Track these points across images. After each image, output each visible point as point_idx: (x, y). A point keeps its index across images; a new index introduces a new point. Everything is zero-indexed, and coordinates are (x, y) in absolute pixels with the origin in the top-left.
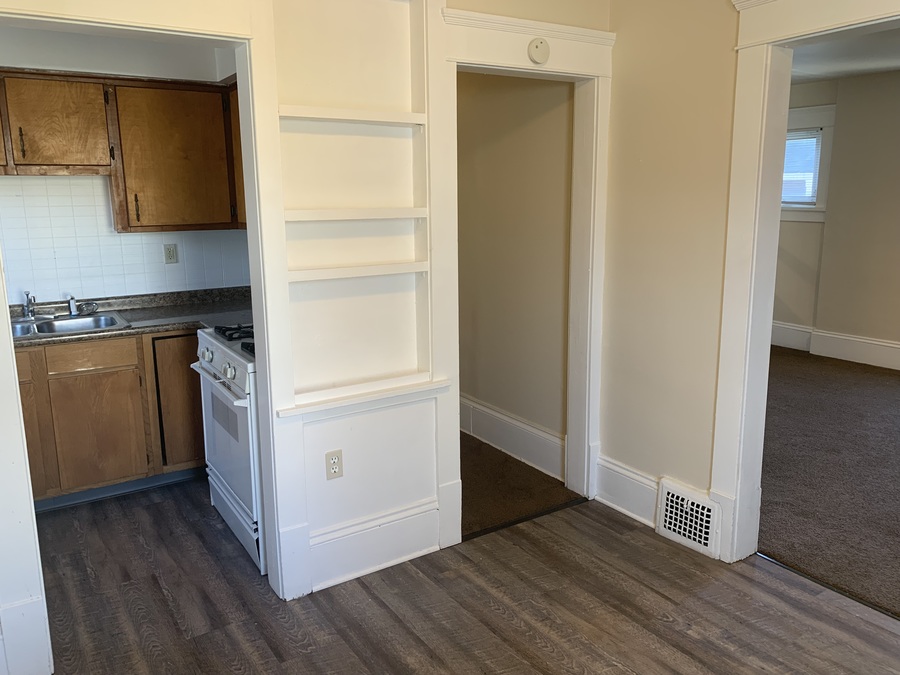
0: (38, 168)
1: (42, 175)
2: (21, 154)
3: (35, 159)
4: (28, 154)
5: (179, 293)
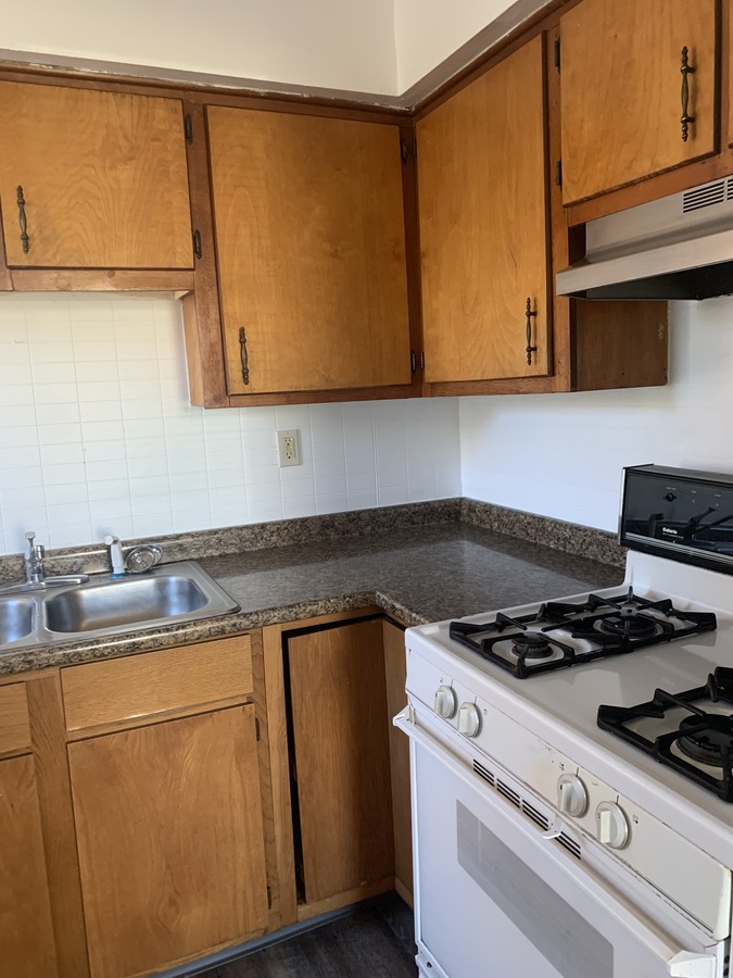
0: (54, 274)
1: (62, 290)
2: (20, 244)
3: (49, 255)
4: (35, 244)
5: (304, 520)
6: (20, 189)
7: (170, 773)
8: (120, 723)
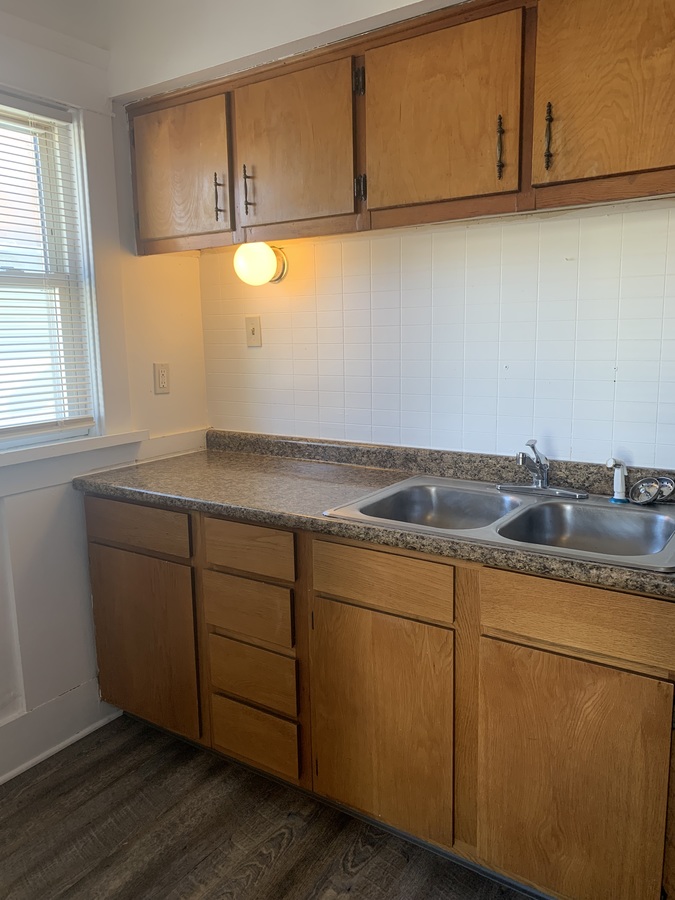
2: (543, 160)
3: (569, 170)
4: (557, 159)
6: (550, 105)
7: (568, 710)
8: (529, 639)
